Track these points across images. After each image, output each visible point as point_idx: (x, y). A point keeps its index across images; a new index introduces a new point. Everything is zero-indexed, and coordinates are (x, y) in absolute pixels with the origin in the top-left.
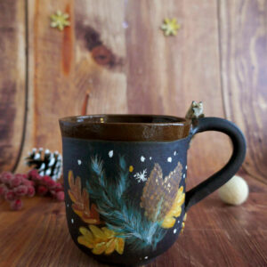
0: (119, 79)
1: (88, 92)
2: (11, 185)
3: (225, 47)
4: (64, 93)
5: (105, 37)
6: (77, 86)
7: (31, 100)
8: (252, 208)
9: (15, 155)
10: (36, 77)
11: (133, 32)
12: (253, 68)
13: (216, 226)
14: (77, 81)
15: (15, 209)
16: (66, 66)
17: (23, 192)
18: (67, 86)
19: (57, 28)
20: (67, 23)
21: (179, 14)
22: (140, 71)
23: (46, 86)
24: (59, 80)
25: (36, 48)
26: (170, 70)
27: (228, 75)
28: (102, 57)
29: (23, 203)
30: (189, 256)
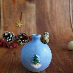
1: (22, 11)
4: (13, 11)
6: (18, 9)
7: (2, 14)
10: (3, 5)
13: (67, 58)
14: (18, 7)
16: (14, 1)
18: (15, 9)
22: (41, 3)
23: (7, 9)
24: (11, 6)
30: (59, 67)
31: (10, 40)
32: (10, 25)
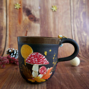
0: (37, 25)
1: (27, 30)
2: (1, 60)
3: (72, 15)
4: (19, 30)
5: (33, 12)
6: (24, 28)
7: (8, 33)
8: (81, 67)
9: (3, 51)
10: (9, 25)
11: (42, 10)
12: (82, 22)
13: (69, 73)
14: (23, 26)
15: (3, 68)
16: (20, 21)
17: (5, 62)
18: (20, 28)
19: (17, 8)
20: (20, 7)
21: (57, 4)
22: (45, 23)
23: (13, 28)
24: (17, 26)
25: (9, 15)
26: (54, 23)
27: (73, 24)
28: (32, 18)
29: (5, 66)
30: (60, 82)
31: (14, 56)
32: (15, 43)
